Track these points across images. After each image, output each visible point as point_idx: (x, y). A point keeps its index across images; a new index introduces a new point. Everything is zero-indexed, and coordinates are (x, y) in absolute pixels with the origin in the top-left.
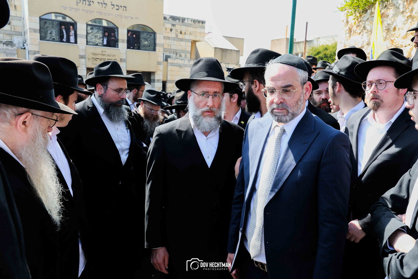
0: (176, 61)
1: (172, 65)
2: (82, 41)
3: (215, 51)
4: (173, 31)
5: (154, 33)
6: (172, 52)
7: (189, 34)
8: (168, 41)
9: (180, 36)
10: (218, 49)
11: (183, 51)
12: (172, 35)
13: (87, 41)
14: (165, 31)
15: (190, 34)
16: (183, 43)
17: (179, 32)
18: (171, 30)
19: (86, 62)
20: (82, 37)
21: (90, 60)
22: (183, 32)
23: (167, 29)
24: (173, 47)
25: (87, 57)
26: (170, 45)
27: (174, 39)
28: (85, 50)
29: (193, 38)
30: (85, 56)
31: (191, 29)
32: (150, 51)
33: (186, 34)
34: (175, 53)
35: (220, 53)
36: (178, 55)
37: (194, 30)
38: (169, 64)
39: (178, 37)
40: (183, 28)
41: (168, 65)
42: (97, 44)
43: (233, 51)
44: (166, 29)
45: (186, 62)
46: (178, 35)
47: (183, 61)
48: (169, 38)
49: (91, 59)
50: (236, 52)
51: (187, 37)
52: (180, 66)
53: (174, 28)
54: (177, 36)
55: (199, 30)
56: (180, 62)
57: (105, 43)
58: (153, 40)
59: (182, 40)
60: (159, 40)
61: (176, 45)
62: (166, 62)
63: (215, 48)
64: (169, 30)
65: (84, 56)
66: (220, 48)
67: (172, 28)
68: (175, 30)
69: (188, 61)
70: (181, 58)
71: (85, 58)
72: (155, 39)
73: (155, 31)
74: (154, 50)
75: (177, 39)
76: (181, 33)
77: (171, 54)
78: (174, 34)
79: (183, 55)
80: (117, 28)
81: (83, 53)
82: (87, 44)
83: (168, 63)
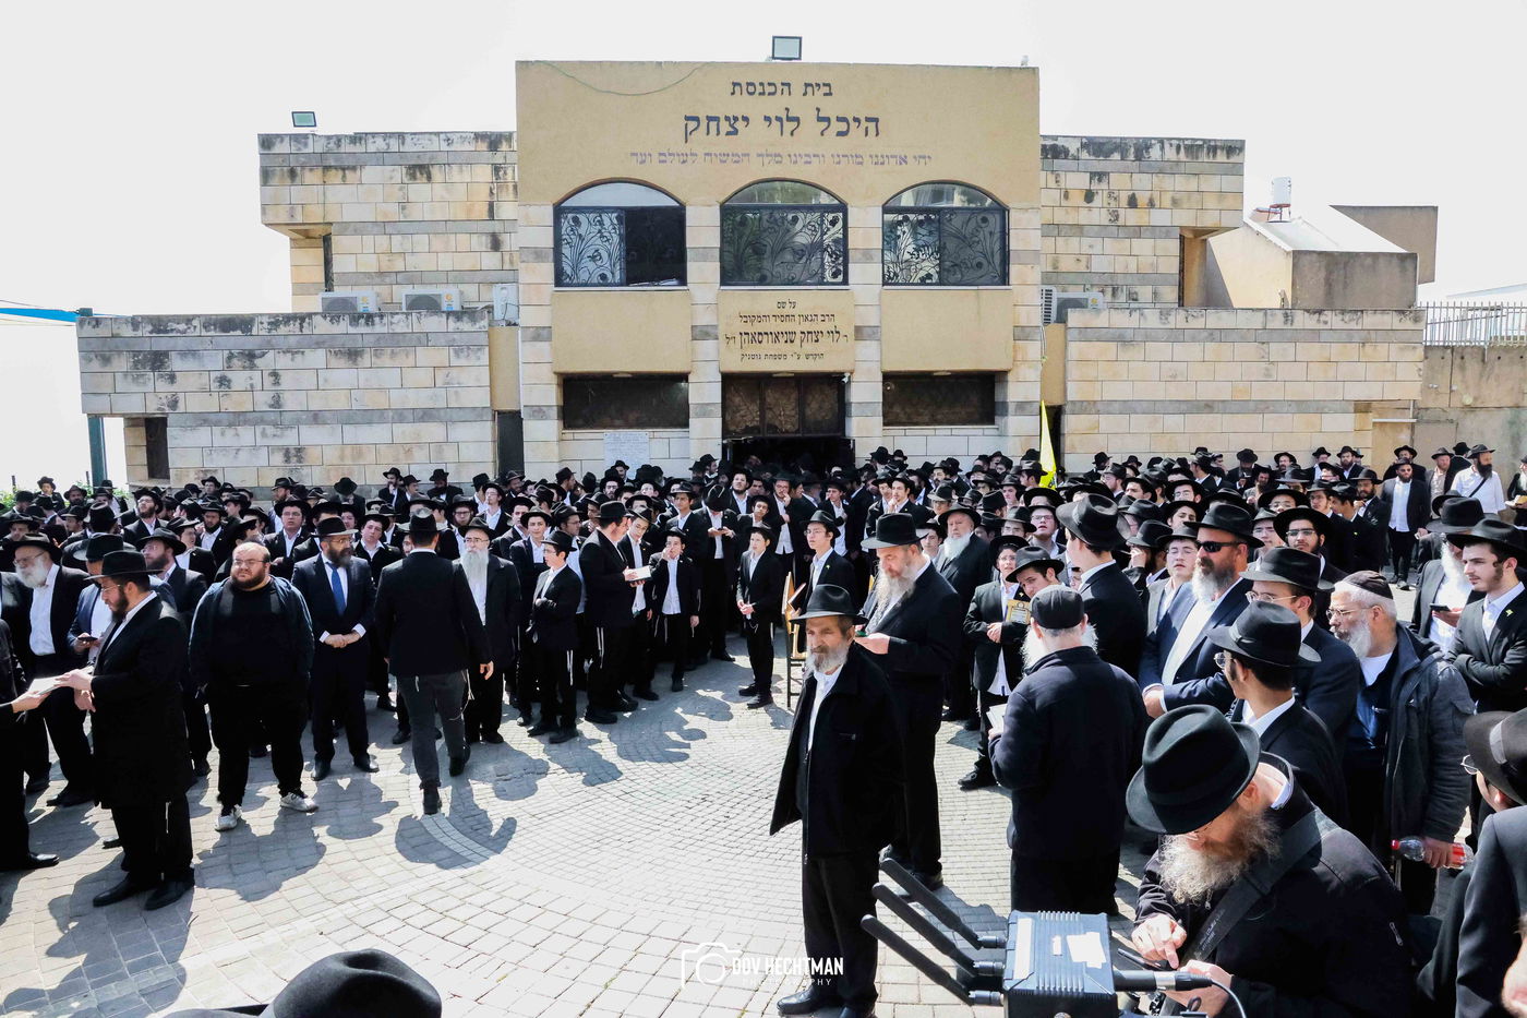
0: (1101, 320)
1: (1086, 334)
2: (703, 269)
3: (1294, 265)
4: (1097, 201)
5: (1002, 210)
6: (1092, 285)
7: (1167, 202)
8: (1074, 244)
9: (1131, 217)
10: (1308, 257)
11: (1143, 277)
12: (1097, 215)
13: (724, 271)
14: (1064, 203)
15: (1175, 203)
16: (1143, 246)
17: (1124, 202)
18: (1089, 196)
19: (718, 350)
20: (703, 254)
21: (732, 341)
22: (1142, 199)
23: (1071, 193)
24: (1099, 265)
25: (721, 333)
26: (1083, 258)
27: (1102, 231)
28: (717, 304)
29: (1185, 218)
30: (715, 327)
31: (1180, 183)
32: (981, 287)
33: (1157, 203)
34: (1109, 290)
35: (1322, 274)
36: (1122, 297)
37: (1193, 184)
38: (1073, 334)
39: (1121, 222)
40: (1143, 184)
41: (1069, 338)
44: (1066, 196)
45: (1152, 320)
46: (1122, 212)
47: (1136, 315)
48: (1079, 229)
49: (738, 337)
50: (1395, 261)
51: (1160, 217)
52: (1122, 339)
53: (1104, 186)
54: (1117, 217)
55: (1212, 183)
56: (1121, 320)
58: (995, 238)
59: (1138, 231)
60: (1024, 235)
61: (1110, 256)
62: (1058, 325)
63: (1297, 254)
64: (1078, 199)
65: (709, 329)
66: (1321, 253)
67: (1095, 187)
68: (1105, 193)
69: (1161, 313)
70: (1130, 305)
71: (715, 337)
72: (1003, 234)
73: (1006, 199)
74: (1004, 279)
75: (1115, 227)
76: (1133, 203)
77: (1093, 295)
78: (1104, 211)
79: (1145, 293)
80: (843, 205)
81: (704, 319)
82: (723, 282)
83: (1067, 328)
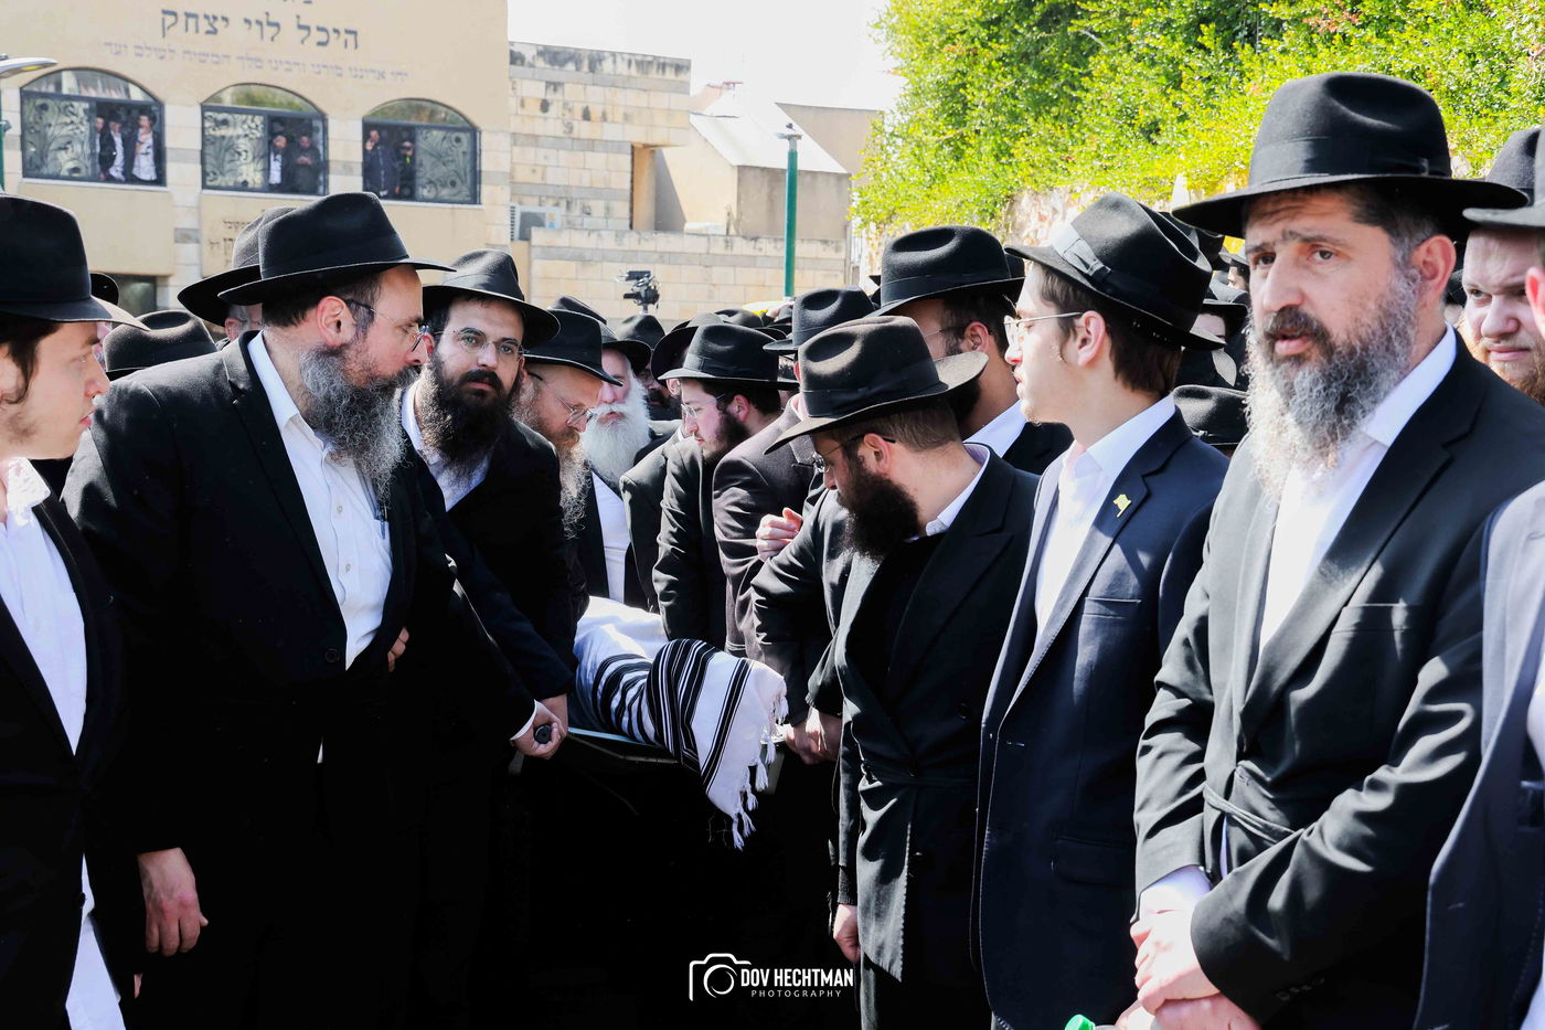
0: (565, 239)
1: (550, 253)
2: (183, 172)
3: (739, 180)
4: (553, 110)
5: (473, 131)
6: (548, 197)
7: (619, 117)
8: (532, 154)
9: (583, 130)
10: (752, 172)
11: (597, 193)
12: (551, 126)
13: (204, 174)
14: (520, 111)
15: (627, 117)
16: (596, 160)
17: (578, 114)
18: (545, 106)
19: (200, 254)
20: (183, 156)
21: (215, 247)
22: (596, 113)
23: (527, 102)
24: (554, 177)
25: (206, 235)
26: (539, 170)
27: (557, 143)
28: (199, 208)
29: (638, 135)
30: (196, 230)
31: (628, 99)
32: (456, 206)
33: (609, 117)
34: (563, 203)
35: (765, 191)
36: (576, 211)
37: (642, 100)
38: (536, 251)
39: (575, 134)
40: (596, 97)
41: (533, 256)
42: (245, 183)
43: (820, 178)
44: (522, 104)
45: (608, 242)
46: (575, 124)
47: (594, 236)
48: (534, 140)
49: (222, 243)
50: (832, 181)
51: (612, 132)
52: (582, 258)
53: (558, 96)
54: (571, 129)
55: (662, 100)
56: (579, 240)
57: (276, 177)
58: (468, 157)
59: (591, 145)
60: (495, 156)
61: (563, 169)
62: (525, 243)
63: (742, 169)
64: (535, 108)
65: (191, 233)
66: (763, 169)
67: (550, 96)
68: (561, 104)
69: (617, 236)
70: (587, 220)
71: (198, 241)
72: (475, 154)
73: (475, 118)
74: (474, 198)
75: (569, 141)
76: (586, 116)
77: (548, 209)
78: (559, 122)
79: (598, 207)
80: (323, 117)
81: (188, 223)
82: (204, 186)
83: (530, 246)
